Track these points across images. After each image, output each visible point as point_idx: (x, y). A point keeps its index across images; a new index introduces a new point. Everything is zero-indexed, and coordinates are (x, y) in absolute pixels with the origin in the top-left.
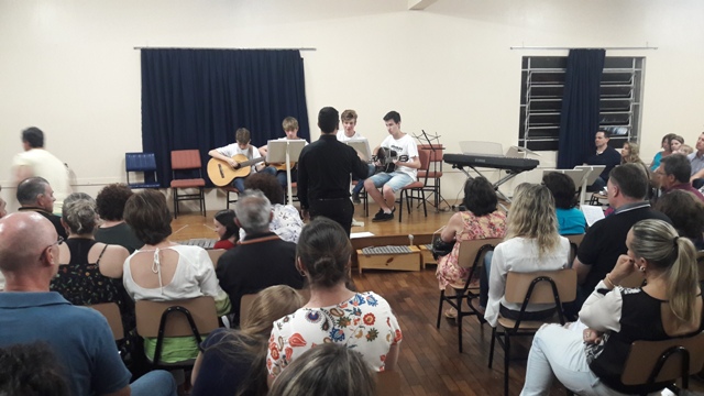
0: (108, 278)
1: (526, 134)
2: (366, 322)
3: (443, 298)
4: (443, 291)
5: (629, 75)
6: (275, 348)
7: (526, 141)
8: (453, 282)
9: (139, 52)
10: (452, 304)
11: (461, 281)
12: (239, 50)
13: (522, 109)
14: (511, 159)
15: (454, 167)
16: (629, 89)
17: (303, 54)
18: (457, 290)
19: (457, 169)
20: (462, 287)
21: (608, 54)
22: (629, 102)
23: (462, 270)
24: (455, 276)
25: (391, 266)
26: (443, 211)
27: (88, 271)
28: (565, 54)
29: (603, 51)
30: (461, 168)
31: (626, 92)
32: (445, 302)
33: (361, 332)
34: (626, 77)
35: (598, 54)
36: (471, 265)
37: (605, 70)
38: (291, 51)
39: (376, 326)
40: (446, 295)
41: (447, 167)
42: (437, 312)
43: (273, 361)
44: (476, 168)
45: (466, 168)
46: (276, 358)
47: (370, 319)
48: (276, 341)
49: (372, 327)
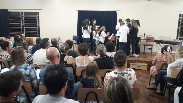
0: (69, 65)
1: (179, 36)
2: (129, 76)
3: (151, 77)
4: (151, 75)
6: (106, 79)
7: (179, 38)
8: (155, 73)
9: (78, 11)
10: (154, 79)
11: (157, 73)
12: (101, 11)
13: (178, 29)
14: (174, 42)
15: (157, 43)
17: (117, 12)
18: (156, 75)
19: (158, 44)
20: (157, 74)
23: (157, 70)
24: (155, 71)
26: (153, 55)
27: (64, 63)
30: (159, 44)
32: (152, 78)
33: (128, 78)
36: (160, 68)
38: (114, 11)
39: (131, 77)
40: (152, 76)
41: (155, 43)
42: (149, 81)
43: (105, 82)
44: (163, 44)
45: (160, 44)
46: (106, 81)
47: (130, 75)
48: (106, 77)
49: (130, 77)
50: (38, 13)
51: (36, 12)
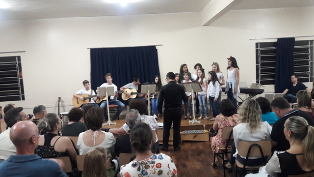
0: (58, 152)
1: (260, 77)
2: (157, 167)
5: (308, 48)
7: (260, 81)
10: (220, 156)
12: (131, 47)
13: (257, 67)
16: (308, 55)
17: (157, 47)
20: (224, 149)
21: (296, 39)
22: (308, 61)
23: (223, 141)
24: (220, 144)
25: (195, 139)
27: (50, 149)
28: (276, 41)
29: (294, 39)
31: (307, 57)
33: (155, 171)
34: (306, 50)
35: (292, 40)
37: (295, 47)
38: (152, 46)
39: (162, 169)
47: (159, 166)
49: (160, 169)
50: (19, 57)
51: (15, 57)
